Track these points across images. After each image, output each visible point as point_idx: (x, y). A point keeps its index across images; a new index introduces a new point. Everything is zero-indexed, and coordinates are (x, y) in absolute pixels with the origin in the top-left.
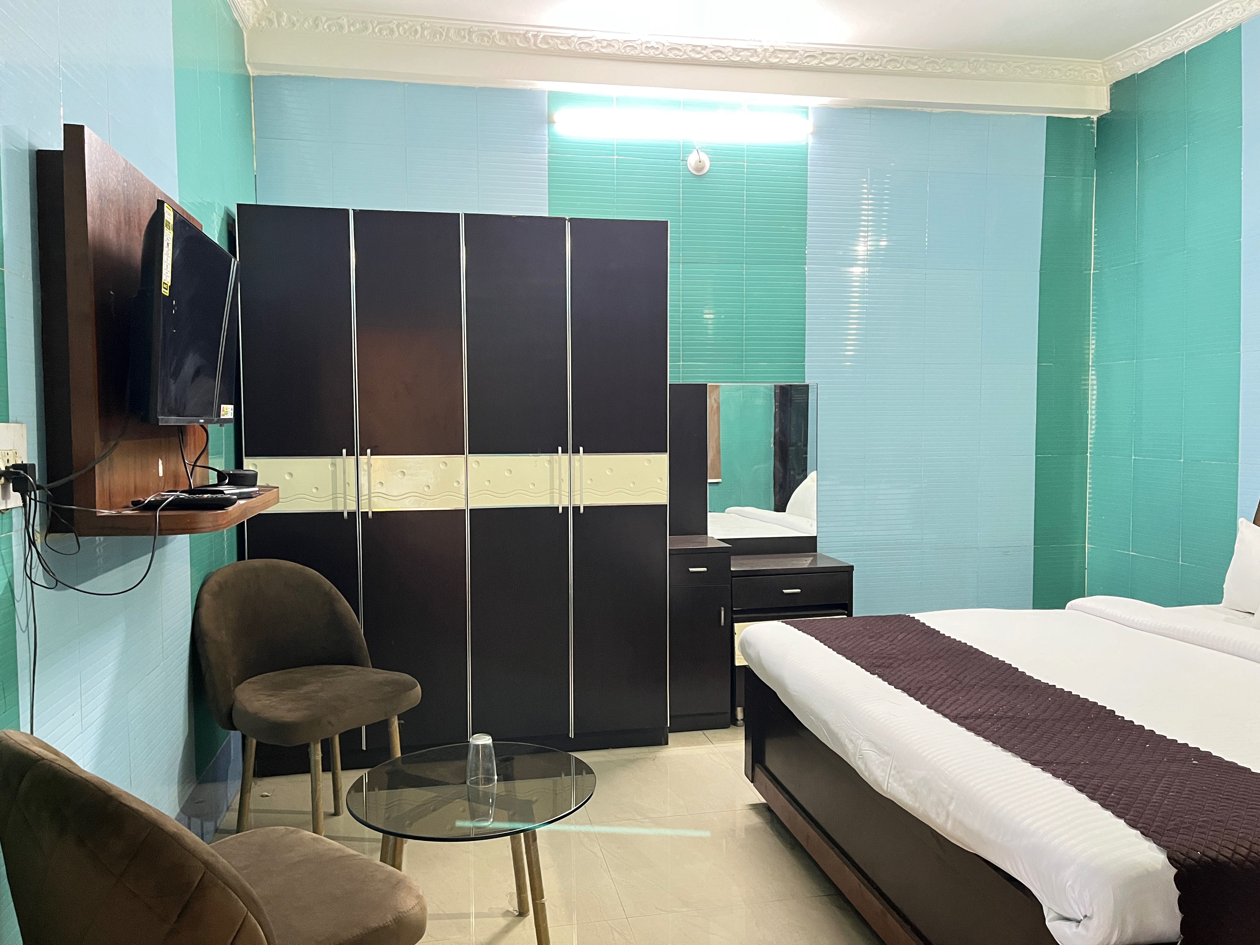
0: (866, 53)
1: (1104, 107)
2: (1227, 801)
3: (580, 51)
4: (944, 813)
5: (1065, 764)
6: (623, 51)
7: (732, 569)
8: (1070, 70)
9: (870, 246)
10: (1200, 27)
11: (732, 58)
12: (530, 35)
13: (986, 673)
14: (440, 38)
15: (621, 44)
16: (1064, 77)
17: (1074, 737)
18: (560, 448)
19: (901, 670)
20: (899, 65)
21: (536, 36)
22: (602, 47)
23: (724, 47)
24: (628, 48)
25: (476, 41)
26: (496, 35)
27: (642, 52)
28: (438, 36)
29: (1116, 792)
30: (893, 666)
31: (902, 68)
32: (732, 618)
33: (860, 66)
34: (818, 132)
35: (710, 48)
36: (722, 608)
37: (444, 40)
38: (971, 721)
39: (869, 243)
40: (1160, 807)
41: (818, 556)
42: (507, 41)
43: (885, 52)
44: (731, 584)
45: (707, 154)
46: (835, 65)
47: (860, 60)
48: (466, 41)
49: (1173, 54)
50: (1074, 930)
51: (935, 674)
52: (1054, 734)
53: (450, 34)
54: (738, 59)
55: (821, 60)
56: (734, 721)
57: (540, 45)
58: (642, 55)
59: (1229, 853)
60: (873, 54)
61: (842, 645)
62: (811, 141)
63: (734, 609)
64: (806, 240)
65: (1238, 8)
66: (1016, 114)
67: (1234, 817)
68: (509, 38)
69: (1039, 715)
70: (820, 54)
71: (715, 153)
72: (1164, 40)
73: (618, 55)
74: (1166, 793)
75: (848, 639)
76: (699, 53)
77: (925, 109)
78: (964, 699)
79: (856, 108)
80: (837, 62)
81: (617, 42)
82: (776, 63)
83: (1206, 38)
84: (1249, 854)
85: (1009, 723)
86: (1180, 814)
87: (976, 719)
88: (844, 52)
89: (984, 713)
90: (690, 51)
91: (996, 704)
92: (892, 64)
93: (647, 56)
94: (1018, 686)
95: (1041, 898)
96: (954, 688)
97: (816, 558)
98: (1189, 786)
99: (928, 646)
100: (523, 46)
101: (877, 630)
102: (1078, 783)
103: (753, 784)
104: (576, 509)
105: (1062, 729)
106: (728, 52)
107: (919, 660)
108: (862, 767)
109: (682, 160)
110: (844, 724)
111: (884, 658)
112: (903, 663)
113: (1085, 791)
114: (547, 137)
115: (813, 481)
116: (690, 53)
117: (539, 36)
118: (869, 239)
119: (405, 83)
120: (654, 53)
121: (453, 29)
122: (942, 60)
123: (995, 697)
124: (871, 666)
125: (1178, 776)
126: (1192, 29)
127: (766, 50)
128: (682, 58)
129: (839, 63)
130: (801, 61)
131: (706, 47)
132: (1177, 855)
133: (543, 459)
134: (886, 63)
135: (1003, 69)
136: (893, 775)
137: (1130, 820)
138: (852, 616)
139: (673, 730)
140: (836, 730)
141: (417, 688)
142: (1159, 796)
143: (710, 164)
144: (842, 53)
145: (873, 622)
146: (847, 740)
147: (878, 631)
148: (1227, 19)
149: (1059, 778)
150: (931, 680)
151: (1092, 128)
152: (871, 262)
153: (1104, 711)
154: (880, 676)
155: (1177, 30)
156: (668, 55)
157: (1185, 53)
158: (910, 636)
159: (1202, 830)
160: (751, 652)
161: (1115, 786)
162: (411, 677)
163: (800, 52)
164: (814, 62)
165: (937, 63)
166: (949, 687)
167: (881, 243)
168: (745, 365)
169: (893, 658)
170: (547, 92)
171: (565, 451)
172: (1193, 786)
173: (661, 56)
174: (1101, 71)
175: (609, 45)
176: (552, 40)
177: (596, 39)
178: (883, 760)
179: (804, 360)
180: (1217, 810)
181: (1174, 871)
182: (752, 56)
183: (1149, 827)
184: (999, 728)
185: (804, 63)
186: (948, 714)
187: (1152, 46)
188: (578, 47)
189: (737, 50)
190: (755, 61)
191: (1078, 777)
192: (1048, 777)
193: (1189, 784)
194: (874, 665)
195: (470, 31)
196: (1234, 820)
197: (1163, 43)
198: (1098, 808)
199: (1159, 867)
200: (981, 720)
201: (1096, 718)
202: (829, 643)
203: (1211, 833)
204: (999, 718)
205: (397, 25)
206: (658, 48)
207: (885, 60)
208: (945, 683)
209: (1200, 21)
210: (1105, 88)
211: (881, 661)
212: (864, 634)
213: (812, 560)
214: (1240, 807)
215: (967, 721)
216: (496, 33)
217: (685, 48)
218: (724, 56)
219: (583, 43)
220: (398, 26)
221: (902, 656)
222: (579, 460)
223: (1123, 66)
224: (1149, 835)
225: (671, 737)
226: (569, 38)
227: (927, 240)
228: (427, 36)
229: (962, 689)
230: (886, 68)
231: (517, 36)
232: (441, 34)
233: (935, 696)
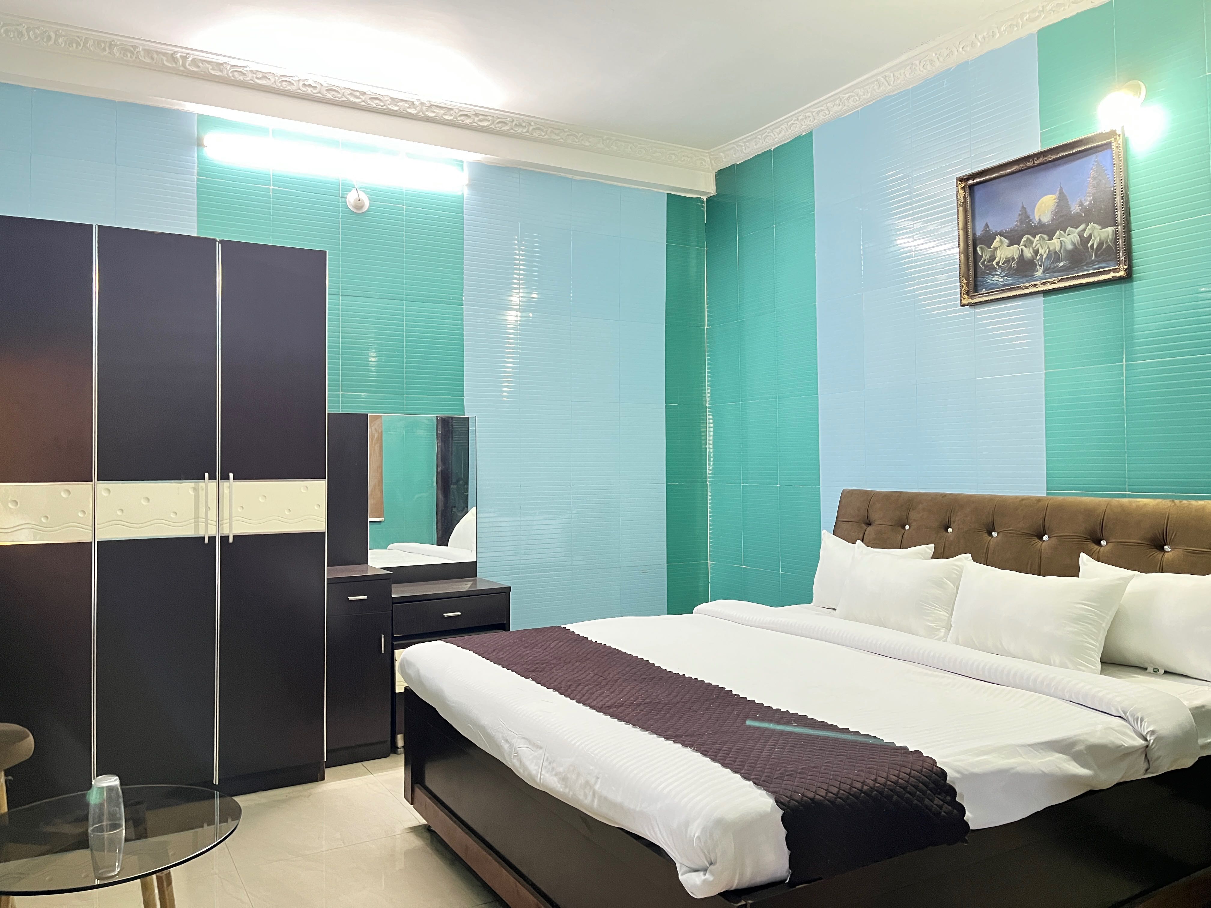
0: (515, 119)
1: (712, 190)
2: (820, 752)
3: (232, 78)
4: (591, 793)
5: (692, 735)
6: (280, 85)
7: (393, 596)
8: (684, 156)
9: (522, 297)
10: (782, 129)
11: (390, 107)
12: (178, 55)
13: (627, 669)
14: (77, 47)
15: (277, 78)
16: (679, 162)
17: (700, 714)
18: (207, 475)
19: (553, 672)
20: (543, 134)
21: (184, 58)
22: (257, 78)
23: (382, 95)
24: (284, 83)
25: (118, 55)
26: (140, 52)
27: (299, 89)
28: (74, 45)
29: (733, 753)
30: (545, 670)
31: (546, 137)
32: (393, 644)
33: (509, 130)
34: (473, 185)
35: (369, 94)
36: (383, 635)
37: (82, 49)
38: (615, 709)
39: (521, 295)
40: (768, 761)
41: (478, 580)
42: (152, 58)
43: (532, 121)
44: (392, 611)
45: (367, 194)
46: (486, 126)
47: (509, 125)
48: (106, 53)
49: (762, 150)
50: (703, 878)
51: (583, 673)
52: (684, 714)
53: (88, 45)
54: (396, 108)
55: (474, 120)
56: (394, 749)
57: (189, 67)
58: (299, 91)
59: (823, 792)
60: (521, 121)
61: (499, 656)
62: (466, 192)
63: (395, 636)
64: (463, 288)
65: (809, 117)
66: (642, 189)
67: (826, 763)
68: (155, 56)
69: (672, 700)
70: (473, 114)
71: (375, 195)
72: (756, 138)
73: (274, 88)
74: (773, 749)
75: (504, 650)
76: (358, 98)
77: (568, 176)
78: (608, 692)
79: (506, 167)
80: (489, 123)
81: (272, 75)
82: (431, 117)
83: (788, 139)
84: (839, 791)
85: (647, 708)
86: (784, 765)
87: (619, 708)
88: (495, 116)
89: (625, 702)
90: (348, 95)
91: (636, 693)
92: (538, 132)
93: (304, 93)
94: (654, 678)
95: (675, 856)
96: (600, 683)
97: (476, 582)
98: (791, 742)
99: (577, 651)
100: (170, 65)
101: (532, 640)
102: (703, 749)
103: (412, 806)
104: (225, 539)
105: (690, 708)
106: (386, 101)
107: (569, 662)
108: (517, 764)
109: (341, 197)
110: (501, 726)
111: (537, 663)
112: (555, 667)
113: (708, 754)
114: (196, 159)
115: (473, 514)
116: (349, 97)
117: (188, 58)
118: (521, 291)
119: (33, 89)
120: (311, 91)
121: (92, 41)
122: (580, 134)
123: (635, 688)
124: (526, 671)
125: (782, 736)
126: (777, 130)
127: (422, 104)
128: (340, 100)
129: (491, 125)
130: (456, 118)
131: (365, 93)
132: (782, 798)
133: (187, 486)
134: (532, 130)
135: (631, 148)
136: (546, 767)
137: (745, 773)
138: (510, 630)
139: (331, 764)
140: (493, 733)
141: (28, 739)
142: (767, 753)
143: (370, 203)
144: (493, 116)
145: (528, 634)
146: (503, 741)
147: (532, 642)
148: (802, 125)
149: (687, 747)
150: (580, 679)
151: (703, 207)
152: (524, 308)
153: (723, 691)
154: (533, 680)
155: (764, 131)
156: (326, 96)
157: (772, 150)
158: (561, 643)
159: (802, 776)
160: (411, 672)
161: (732, 749)
162: (21, 727)
163: (454, 110)
164: (468, 121)
165: (576, 136)
166: (595, 683)
167: (532, 295)
168: (406, 397)
169: (547, 663)
170: (196, 115)
171: (212, 477)
172: (794, 742)
173: (319, 95)
174: (709, 159)
175: (265, 77)
176: (202, 64)
177: (250, 69)
178: (536, 754)
179: (464, 394)
180: (813, 759)
181: (781, 812)
182: (409, 108)
183: (760, 777)
184: (638, 713)
185: (459, 121)
186: (594, 706)
187: (747, 141)
188: (231, 75)
189: (395, 100)
190: (412, 112)
191: (703, 744)
192: (679, 748)
193: (790, 741)
194: (528, 671)
195: (111, 45)
196: (825, 766)
197: (755, 140)
198: (719, 767)
199: (769, 809)
200: (622, 708)
201: (717, 698)
202: (487, 655)
203: (809, 777)
204: (639, 705)
205: (26, 29)
206: (316, 87)
207: (531, 128)
208: (592, 680)
209: (783, 125)
210: (712, 175)
211: (535, 667)
212: (519, 645)
213: (472, 584)
214: (830, 755)
215: (612, 710)
216: (141, 50)
217: (343, 91)
218: (382, 104)
219: (236, 71)
220: (28, 30)
221: (554, 661)
222: (229, 487)
223: (725, 158)
224: (760, 784)
225: (328, 772)
226: (222, 64)
227: (571, 295)
228: (62, 44)
229: (607, 684)
230: (532, 134)
231: (164, 56)
232: (78, 44)
233: (584, 691)
